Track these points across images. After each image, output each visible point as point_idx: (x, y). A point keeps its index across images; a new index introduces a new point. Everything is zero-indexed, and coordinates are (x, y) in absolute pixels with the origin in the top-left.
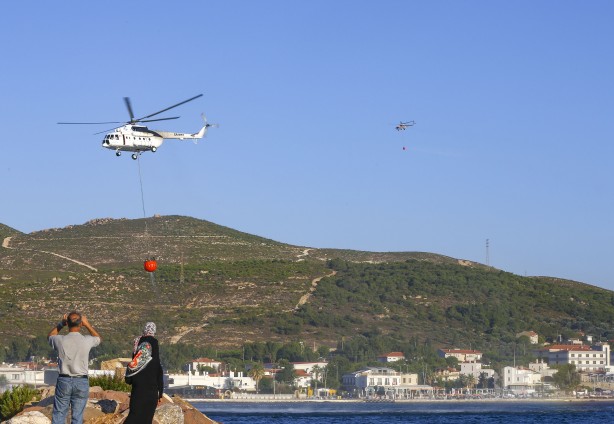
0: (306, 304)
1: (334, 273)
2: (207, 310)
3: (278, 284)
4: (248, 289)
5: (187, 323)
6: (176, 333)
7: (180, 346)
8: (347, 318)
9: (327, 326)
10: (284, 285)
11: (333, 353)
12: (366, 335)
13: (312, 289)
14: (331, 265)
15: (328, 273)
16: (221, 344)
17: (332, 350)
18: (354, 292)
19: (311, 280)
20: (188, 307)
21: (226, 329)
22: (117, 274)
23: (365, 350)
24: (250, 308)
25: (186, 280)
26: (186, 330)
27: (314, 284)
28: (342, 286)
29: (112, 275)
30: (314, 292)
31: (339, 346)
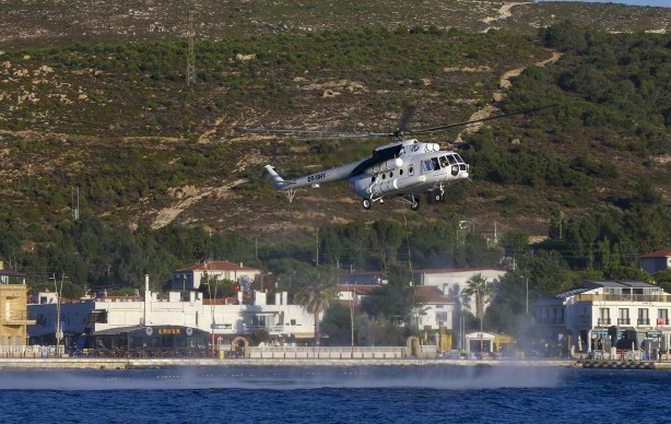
0: (480, 132)
1: (556, 57)
2: (246, 148)
3: (418, 85)
4: (346, 96)
5: (197, 179)
6: (170, 202)
7: (172, 229)
8: (579, 164)
9: (529, 183)
10: (432, 88)
11: (536, 246)
12: (623, 204)
13: (498, 97)
14: (549, 39)
15: (539, 57)
16: (272, 227)
17: (534, 240)
18: (601, 101)
19: (498, 75)
20: (203, 140)
22: (37, 61)
23: (614, 240)
24: (349, 141)
25: (201, 77)
26: (192, 193)
27: (505, 83)
28: (572, 88)
29: (24, 64)
30: (500, 105)
31: (553, 232)
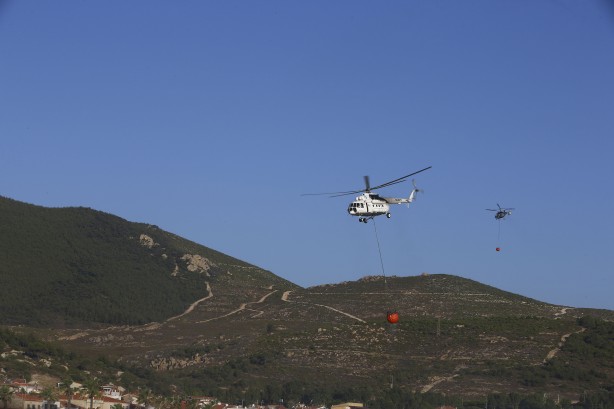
0: (553, 358)
1: (583, 330)
2: (460, 362)
3: (528, 339)
4: (500, 343)
5: (439, 374)
6: (429, 383)
7: (429, 393)
8: (592, 372)
9: (572, 379)
10: (534, 340)
11: (574, 405)
12: (609, 389)
13: (560, 345)
14: (581, 322)
15: (577, 329)
16: (469, 394)
17: (574, 402)
18: (601, 348)
19: (560, 336)
20: (442, 359)
21: (476, 380)
22: (379, 326)
23: (605, 403)
24: (501, 361)
25: (442, 333)
26: (437, 379)
27: (563, 339)
28: (590, 342)
29: (373, 327)
30: (562, 348)
31: (581, 399)
